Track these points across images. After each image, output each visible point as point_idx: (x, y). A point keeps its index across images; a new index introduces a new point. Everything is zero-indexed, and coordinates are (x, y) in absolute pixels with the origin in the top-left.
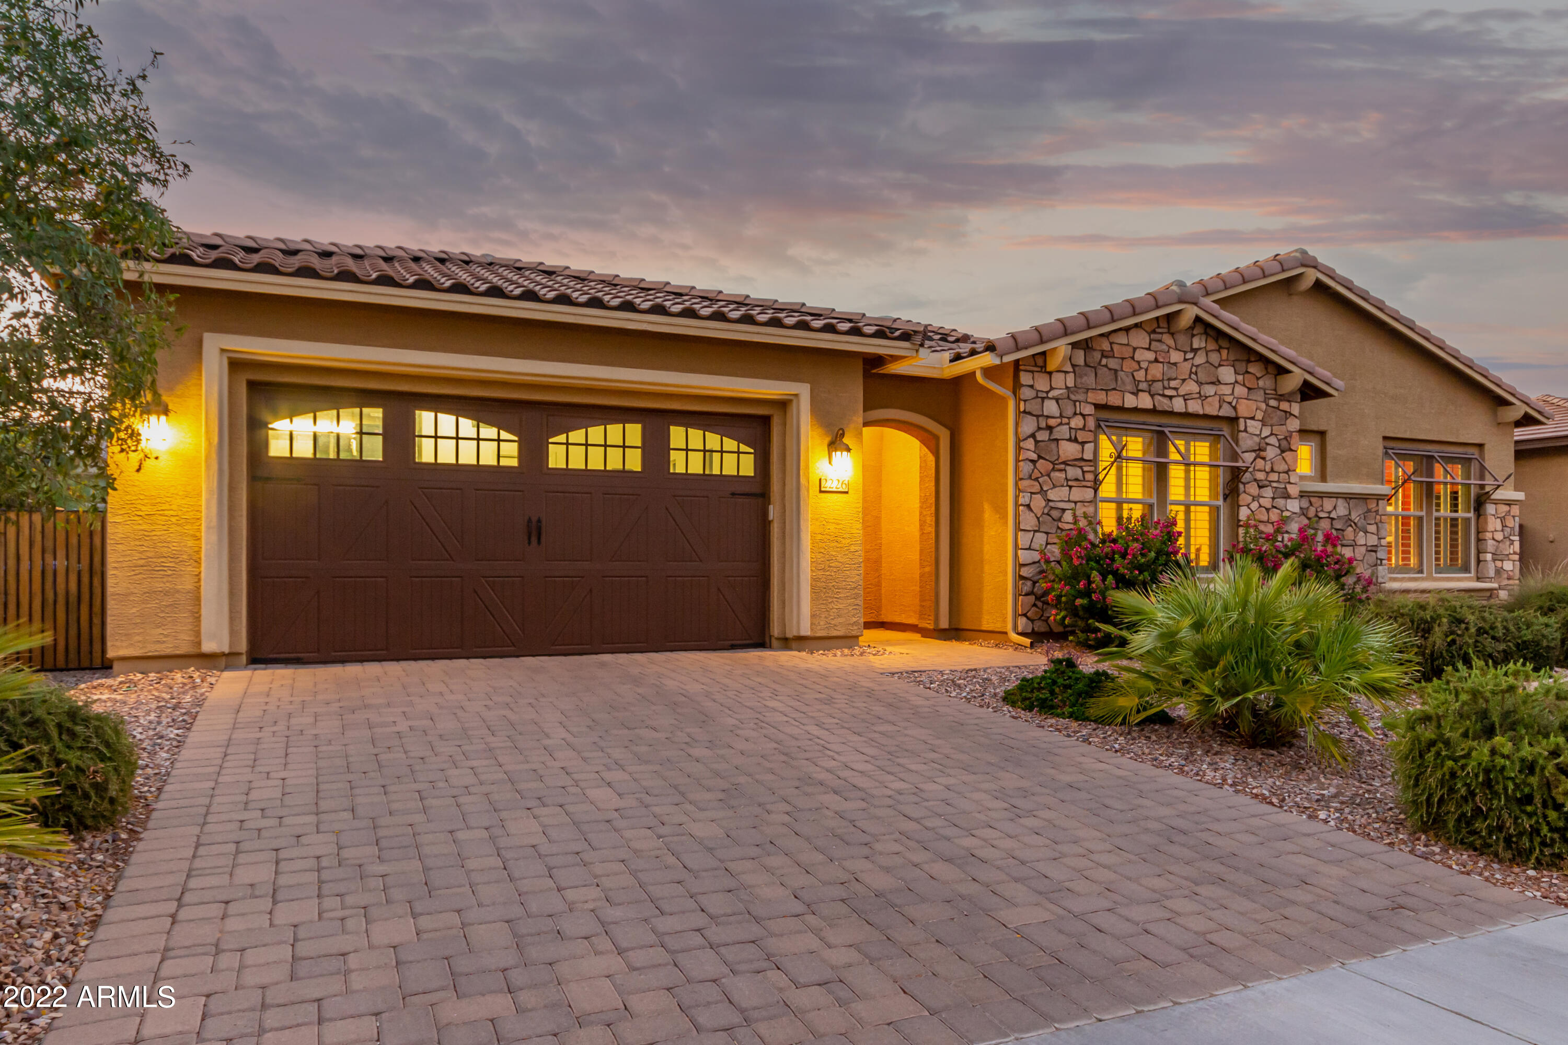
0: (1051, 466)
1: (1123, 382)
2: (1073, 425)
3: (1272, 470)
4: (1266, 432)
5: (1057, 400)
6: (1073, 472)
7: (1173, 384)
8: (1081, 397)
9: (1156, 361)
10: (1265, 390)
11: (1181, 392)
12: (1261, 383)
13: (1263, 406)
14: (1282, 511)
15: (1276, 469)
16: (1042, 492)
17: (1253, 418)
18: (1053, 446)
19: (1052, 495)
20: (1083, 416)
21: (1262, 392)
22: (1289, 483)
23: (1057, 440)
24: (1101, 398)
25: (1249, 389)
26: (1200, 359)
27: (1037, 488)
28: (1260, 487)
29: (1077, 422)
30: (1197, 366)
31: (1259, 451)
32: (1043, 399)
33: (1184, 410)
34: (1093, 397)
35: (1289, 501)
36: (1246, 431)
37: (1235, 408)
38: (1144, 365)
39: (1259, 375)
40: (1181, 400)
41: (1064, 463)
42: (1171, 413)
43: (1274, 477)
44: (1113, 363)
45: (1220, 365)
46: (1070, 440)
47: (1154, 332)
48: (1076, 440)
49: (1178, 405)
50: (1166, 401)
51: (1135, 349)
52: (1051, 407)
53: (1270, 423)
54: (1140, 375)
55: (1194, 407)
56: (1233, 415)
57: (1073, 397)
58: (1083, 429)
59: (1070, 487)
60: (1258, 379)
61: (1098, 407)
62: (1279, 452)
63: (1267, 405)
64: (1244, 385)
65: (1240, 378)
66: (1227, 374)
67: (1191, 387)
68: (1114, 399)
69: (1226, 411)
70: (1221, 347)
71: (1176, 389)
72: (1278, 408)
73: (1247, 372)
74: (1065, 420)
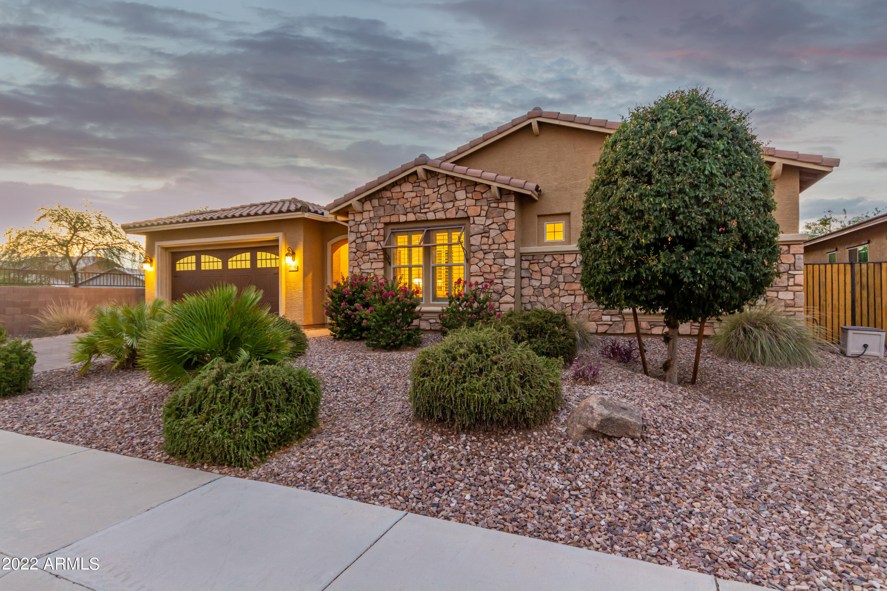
0: (362, 254)
1: (398, 210)
2: (373, 234)
3: (494, 243)
4: (489, 222)
5: (365, 224)
6: (372, 256)
7: (426, 206)
8: (377, 221)
9: (417, 196)
10: (487, 198)
11: (432, 209)
12: (484, 195)
13: (486, 208)
14: (501, 266)
15: (496, 242)
16: (359, 265)
17: (479, 216)
18: (364, 245)
19: (363, 267)
20: (378, 229)
21: (485, 201)
22: (507, 249)
23: (366, 242)
24: (387, 219)
25: (476, 200)
26: (443, 190)
27: (356, 264)
28: (485, 254)
29: (375, 232)
30: (441, 195)
31: (485, 233)
32: (359, 224)
33: (434, 218)
34: (383, 220)
35: (506, 260)
36: (474, 223)
37: (466, 212)
38: (410, 200)
39: (483, 191)
40: (432, 213)
41: (369, 252)
42: (427, 221)
43: (493, 247)
44: (393, 202)
45: (456, 191)
46: (371, 241)
47: (415, 182)
48: (374, 241)
49: (431, 216)
50: (422, 215)
51: (404, 193)
52: (363, 228)
53: (492, 216)
54: (407, 205)
55: (440, 215)
56: (466, 216)
57: (372, 221)
58: (378, 235)
59: (372, 262)
60: (482, 193)
61: (386, 224)
62: (499, 232)
63: (489, 207)
64: (473, 198)
65: (470, 195)
66: (461, 194)
67: (439, 205)
68: (394, 219)
69: (461, 214)
70: (456, 181)
71: (429, 208)
72: (498, 207)
73: (475, 191)
74: (369, 233)
